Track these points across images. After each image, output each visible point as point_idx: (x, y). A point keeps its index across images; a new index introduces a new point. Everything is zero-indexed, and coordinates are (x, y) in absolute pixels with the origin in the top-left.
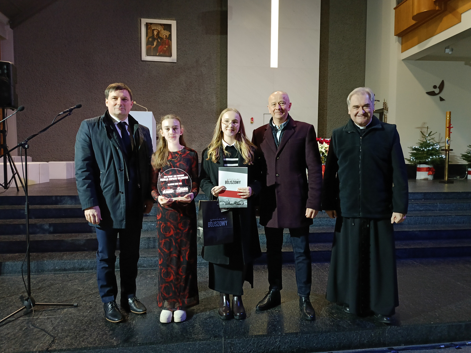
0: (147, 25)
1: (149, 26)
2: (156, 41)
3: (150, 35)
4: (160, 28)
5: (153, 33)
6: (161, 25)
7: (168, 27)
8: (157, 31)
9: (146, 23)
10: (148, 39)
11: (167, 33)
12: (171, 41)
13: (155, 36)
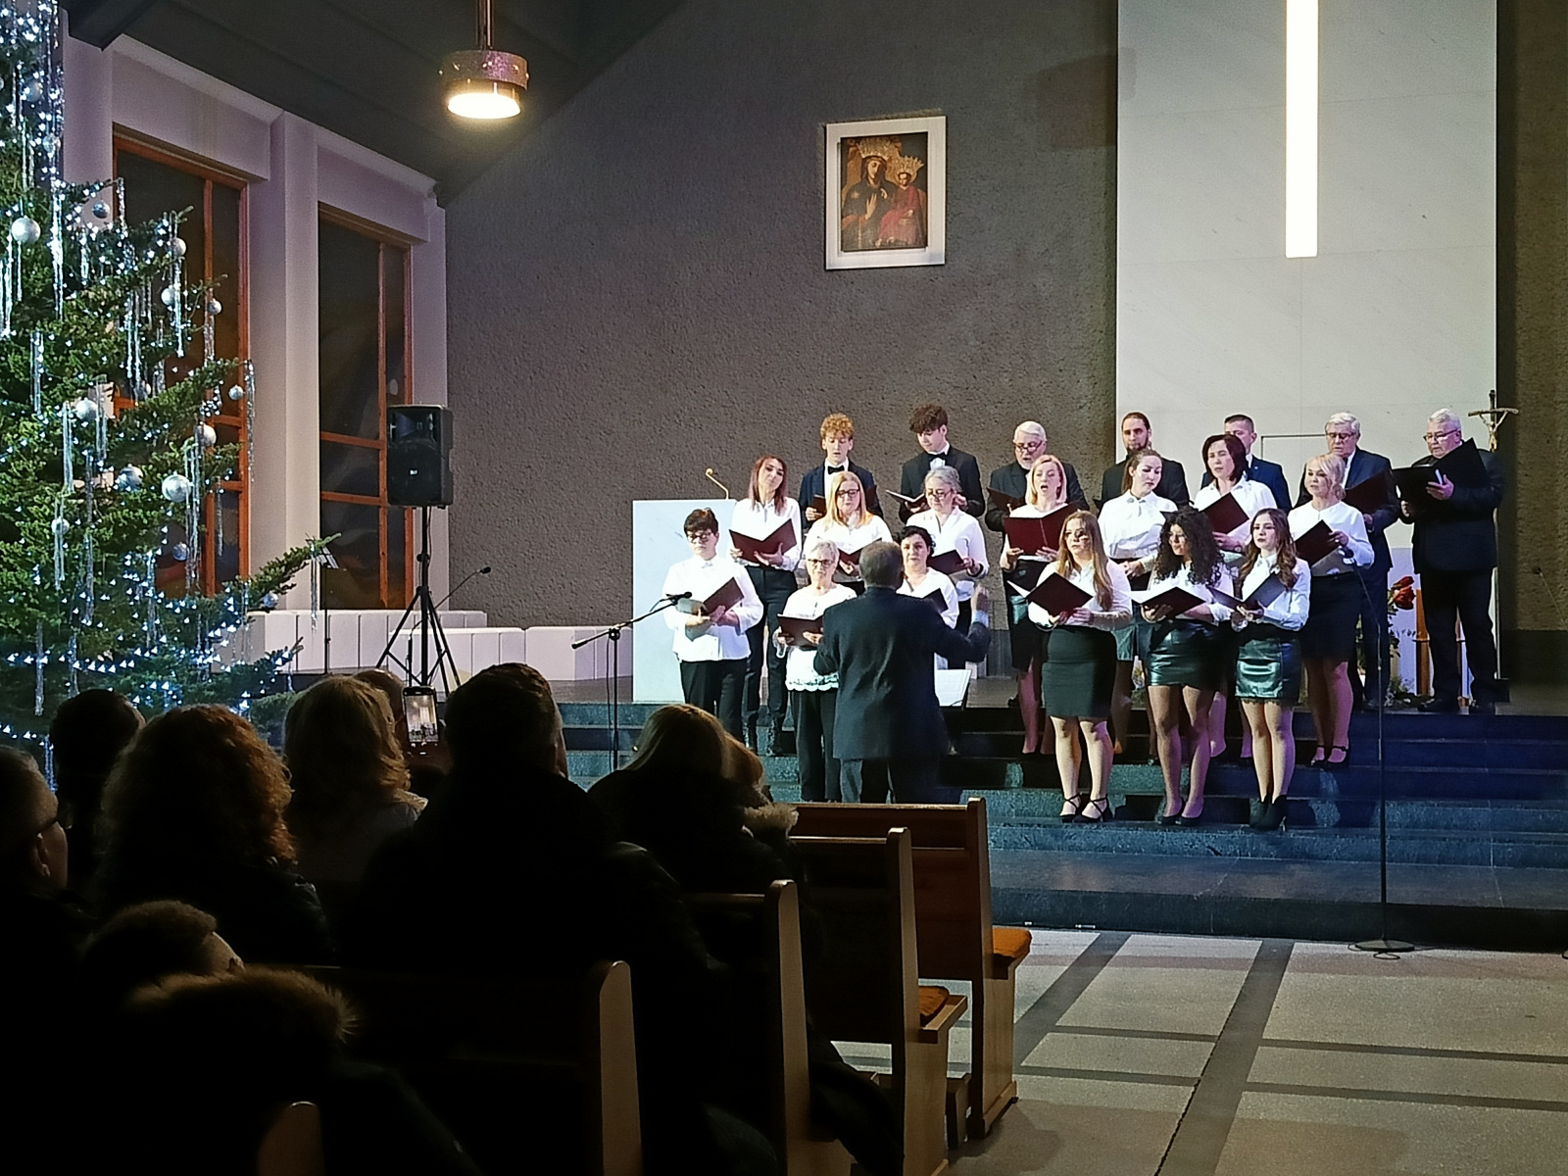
0: (845, 144)
1: (851, 149)
2: (874, 198)
3: (854, 179)
4: (887, 152)
5: (864, 169)
6: (891, 138)
7: (917, 143)
8: (878, 163)
9: (842, 139)
10: (848, 195)
11: (911, 166)
12: (926, 191)
13: (871, 181)
